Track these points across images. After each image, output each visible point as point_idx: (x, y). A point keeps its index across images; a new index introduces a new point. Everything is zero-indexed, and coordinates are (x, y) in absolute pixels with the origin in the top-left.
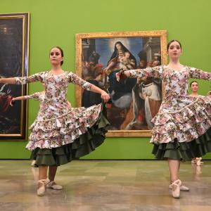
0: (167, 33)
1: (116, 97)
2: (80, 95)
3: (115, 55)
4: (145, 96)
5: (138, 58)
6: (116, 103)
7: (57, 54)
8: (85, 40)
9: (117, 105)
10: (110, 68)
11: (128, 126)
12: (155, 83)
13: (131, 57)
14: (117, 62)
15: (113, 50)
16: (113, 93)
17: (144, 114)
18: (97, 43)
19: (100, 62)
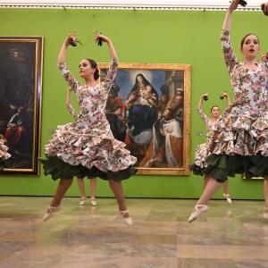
4: (166, 132)
5: (159, 93)
7: (85, 65)
8: (104, 70)
9: (136, 141)
11: (148, 163)
12: (177, 120)
13: (153, 91)
16: (133, 128)
17: (164, 150)
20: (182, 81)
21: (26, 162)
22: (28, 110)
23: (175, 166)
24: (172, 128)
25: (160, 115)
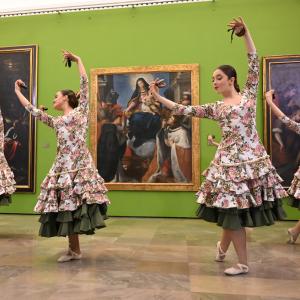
0: (199, 67)
1: (137, 144)
2: (96, 141)
3: (137, 94)
4: (171, 143)
6: (137, 151)
8: (101, 77)
10: (130, 110)
12: (184, 128)
14: (138, 103)
15: (134, 88)
16: (134, 139)
17: (170, 162)
18: (115, 80)
19: (119, 103)
20: (188, 84)
21: (22, 178)
22: (24, 123)
23: (182, 181)
24: (178, 137)
25: (164, 123)
